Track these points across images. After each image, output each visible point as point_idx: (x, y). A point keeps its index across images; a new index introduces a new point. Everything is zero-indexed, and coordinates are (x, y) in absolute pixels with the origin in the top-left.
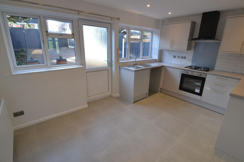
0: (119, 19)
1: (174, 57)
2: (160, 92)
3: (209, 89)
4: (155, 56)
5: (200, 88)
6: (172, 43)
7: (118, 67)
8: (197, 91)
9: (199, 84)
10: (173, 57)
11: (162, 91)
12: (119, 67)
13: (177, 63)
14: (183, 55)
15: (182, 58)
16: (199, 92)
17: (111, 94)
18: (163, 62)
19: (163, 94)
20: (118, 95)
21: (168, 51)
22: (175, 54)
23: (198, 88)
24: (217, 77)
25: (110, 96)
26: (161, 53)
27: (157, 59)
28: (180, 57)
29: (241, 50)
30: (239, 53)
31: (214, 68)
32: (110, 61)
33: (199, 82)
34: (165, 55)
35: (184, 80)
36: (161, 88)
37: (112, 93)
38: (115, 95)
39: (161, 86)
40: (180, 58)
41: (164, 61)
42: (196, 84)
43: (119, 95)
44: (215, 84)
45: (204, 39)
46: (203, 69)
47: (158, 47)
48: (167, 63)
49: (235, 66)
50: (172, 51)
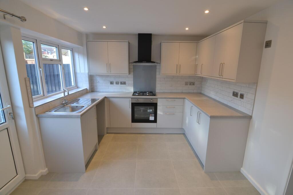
0: (23, 19)
1: (112, 83)
2: (107, 133)
3: (162, 113)
4: (84, 85)
5: (153, 115)
6: (109, 66)
7: (35, 118)
8: (152, 118)
9: (151, 110)
10: (110, 84)
11: (109, 132)
12: (37, 116)
13: (116, 90)
14: (123, 80)
15: (121, 83)
16: (154, 120)
17: (25, 177)
18: (96, 92)
19: (113, 135)
20: (44, 171)
21: (101, 76)
22: (112, 79)
23: (152, 115)
24: (166, 100)
25: (24, 182)
26: (91, 79)
27: (88, 88)
28: (118, 82)
29: (177, 72)
30: (175, 75)
31: (155, 91)
32: (9, 107)
33: (151, 109)
34: (98, 82)
35: (135, 110)
36: (107, 128)
37: (26, 174)
38: (36, 175)
39: (107, 125)
40: (118, 84)
41: (98, 90)
42: (149, 111)
43: (47, 169)
44: (166, 107)
45: (146, 62)
46: (148, 94)
47: (87, 72)
48: (103, 92)
49: (171, 86)
50: (107, 76)
